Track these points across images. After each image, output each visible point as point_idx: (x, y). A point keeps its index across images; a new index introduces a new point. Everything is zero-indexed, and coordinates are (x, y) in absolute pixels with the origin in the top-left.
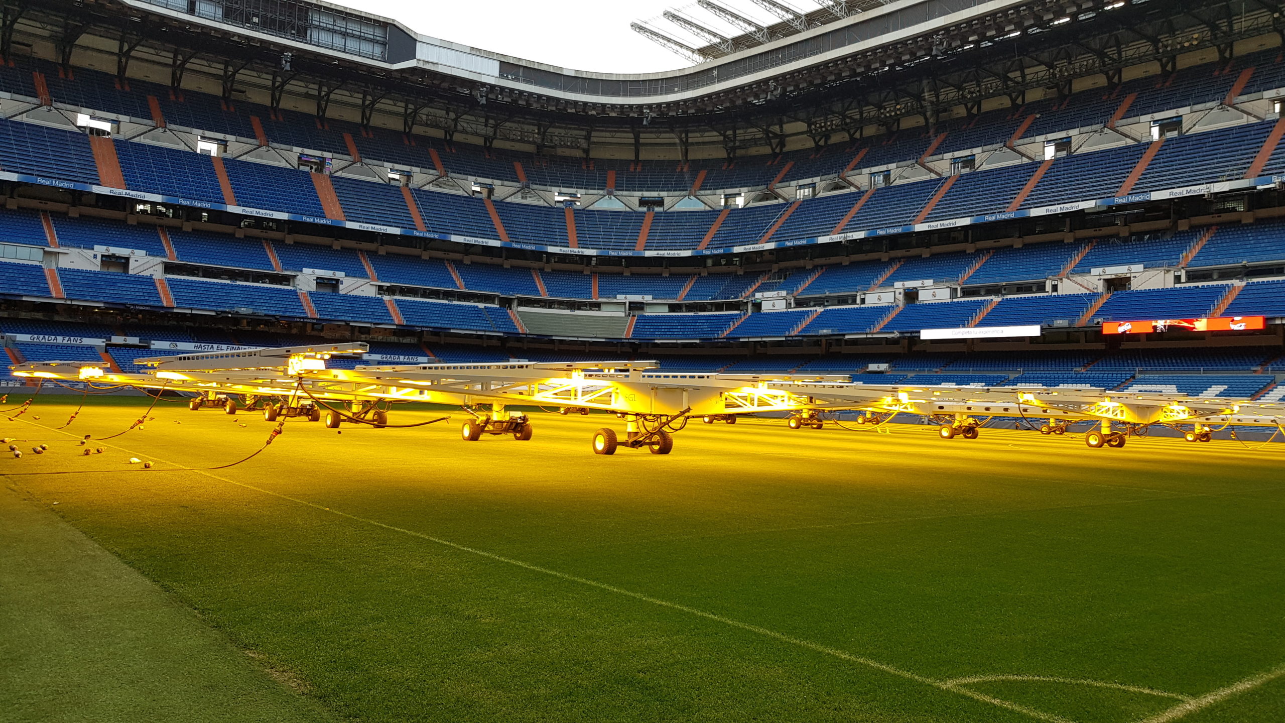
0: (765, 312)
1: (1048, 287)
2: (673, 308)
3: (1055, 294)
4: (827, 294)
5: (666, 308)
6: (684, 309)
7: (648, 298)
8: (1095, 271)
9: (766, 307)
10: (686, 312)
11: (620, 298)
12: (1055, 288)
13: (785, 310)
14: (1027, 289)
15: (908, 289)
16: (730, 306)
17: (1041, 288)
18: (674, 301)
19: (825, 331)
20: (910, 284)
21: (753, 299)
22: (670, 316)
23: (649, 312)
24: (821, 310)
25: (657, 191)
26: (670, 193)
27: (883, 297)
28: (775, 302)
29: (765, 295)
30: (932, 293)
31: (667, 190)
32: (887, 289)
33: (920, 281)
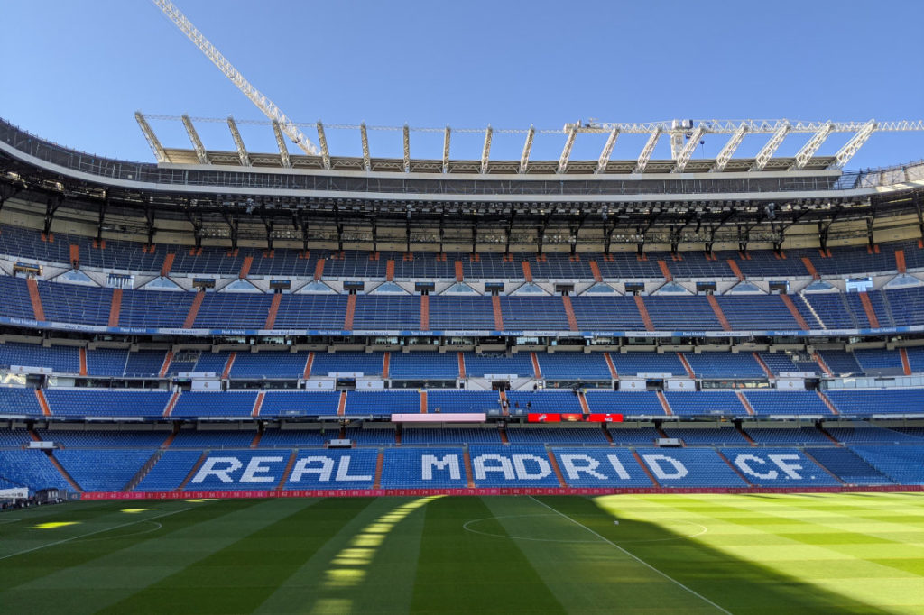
0: (196, 391)
1: (458, 385)
2: (78, 382)
3: (462, 390)
4: (265, 378)
5: (72, 383)
6: (89, 384)
7: (47, 371)
8: (487, 376)
9: (197, 387)
10: (93, 387)
12: (462, 386)
13: (219, 391)
15: (341, 379)
17: (452, 384)
19: (293, 413)
20: (342, 375)
21: (175, 377)
22: (77, 391)
23: (53, 384)
24: (264, 392)
25: (35, 258)
26: (51, 263)
27: (323, 384)
28: (206, 382)
29: (192, 375)
30: (368, 383)
31: (45, 260)
32: (324, 378)
33: (352, 373)
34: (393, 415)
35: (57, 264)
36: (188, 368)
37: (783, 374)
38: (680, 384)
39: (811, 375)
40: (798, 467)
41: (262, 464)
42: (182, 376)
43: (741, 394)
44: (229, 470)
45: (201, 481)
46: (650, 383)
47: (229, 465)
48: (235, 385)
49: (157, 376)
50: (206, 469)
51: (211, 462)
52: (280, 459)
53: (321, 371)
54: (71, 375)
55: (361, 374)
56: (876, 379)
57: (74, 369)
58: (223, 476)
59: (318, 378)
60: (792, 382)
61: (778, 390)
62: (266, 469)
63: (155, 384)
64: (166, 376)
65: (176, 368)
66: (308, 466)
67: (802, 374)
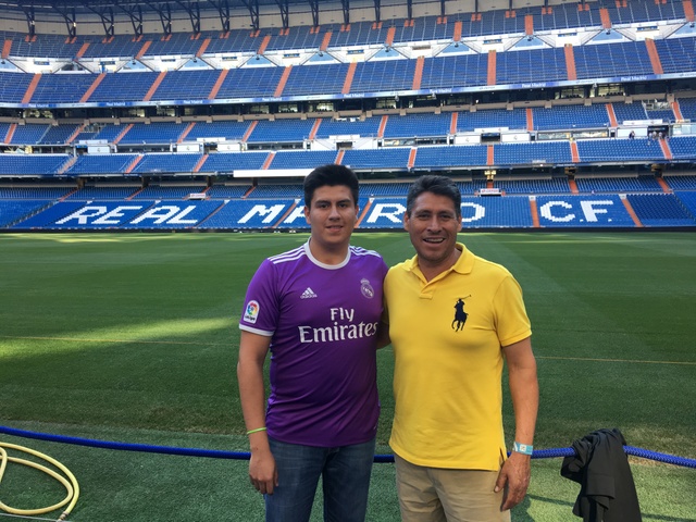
0: (91, 155)
1: (305, 146)
2: (3, 149)
3: (307, 150)
4: (144, 144)
8: (331, 137)
9: (92, 151)
12: (308, 147)
14: (290, 146)
15: (207, 143)
16: (56, 150)
17: (300, 146)
18: (1, 144)
19: (155, 170)
20: (210, 140)
24: (143, 155)
27: (190, 147)
28: (98, 148)
29: (90, 142)
30: (226, 146)
32: (193, 142)
33: (216, 139)
36: (88, 137)
37: (628, 123)
38: (513, 137)
40: (604, 211)
41: (121, 211)
42: (82, 143)
43: (572, 144)
44: (92, 215)
45: (63, 223)
46: (485, 138)
47: (96, 212)
48: (121, 150)
49: (64, 143)
50: (76, 215)
51: (85, 209)
52: (139, 208)
53: (192, 136)
55: (223, 139)
57: (2, 139)
58: (83, 220)
59: (189, 142)
61: (616, 138)
63: (62, 150)
64: (72, 143)
65: (80, 137)
66: (157, 213)
67: (649, 122)
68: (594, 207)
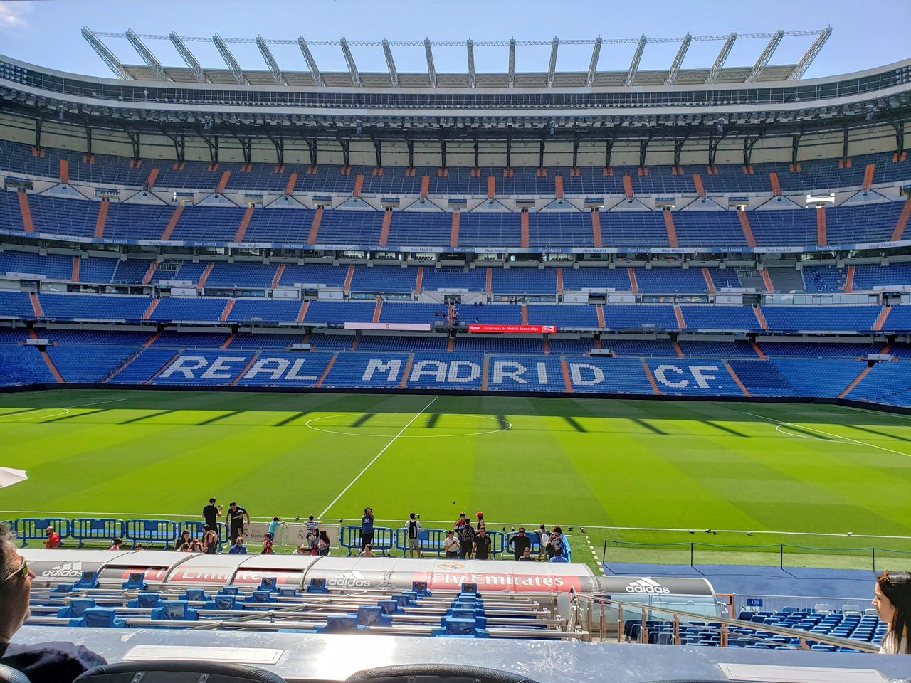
0: (175, 297)
1: (412, 298)
2: (71, 287)
3: (415, 302)
5: (65, 288)
7: (41, 277)
9: (176, 293)
11: (10, 275)
12: (416, 298)
13: (195, 298)
15: (306, 289)
16: (134, 290)
18: (69, 282)
21: (157, 285)
22: (68, 296)
23: (44, 290)
24: (235, 299)
25: (25, 173)
26: (40, 178)
27: (288, 293)
28: (183, 290)
29: (171, 282)
30: (329, 294)
31: (35, 175)
32: (289, 288)
33: (316, 285)
34: (346, 323)
35: (47, 179)
36: (168, 276)
37: (724, 290)
38: (620, 298)
39: (752, 291)
40: (713, 377)
41: (224, 364)
42: (163, 283)
43: (676, 308)
44: (195, 367)
45: (167, 376)
46: (592, 297)
47: (197, 363)
48: (208, 292)
49: (141, 283)
50: (176, 366)
51: (182, 359)
52: (243, 359)
53: (287, 281)
54: (63, 281)
55: (323, 286)
56: (814, 297)
57: (69, 276)
58: (188, 373)
59: (284, 288)
60: (731, 297)
61: (716, 305)
62: (227, 368)
63: (139, 291)
64: (150, 283)
65: (158, 276)
66: (265, 366)
67: (743, 290)
68: (703, 372)
